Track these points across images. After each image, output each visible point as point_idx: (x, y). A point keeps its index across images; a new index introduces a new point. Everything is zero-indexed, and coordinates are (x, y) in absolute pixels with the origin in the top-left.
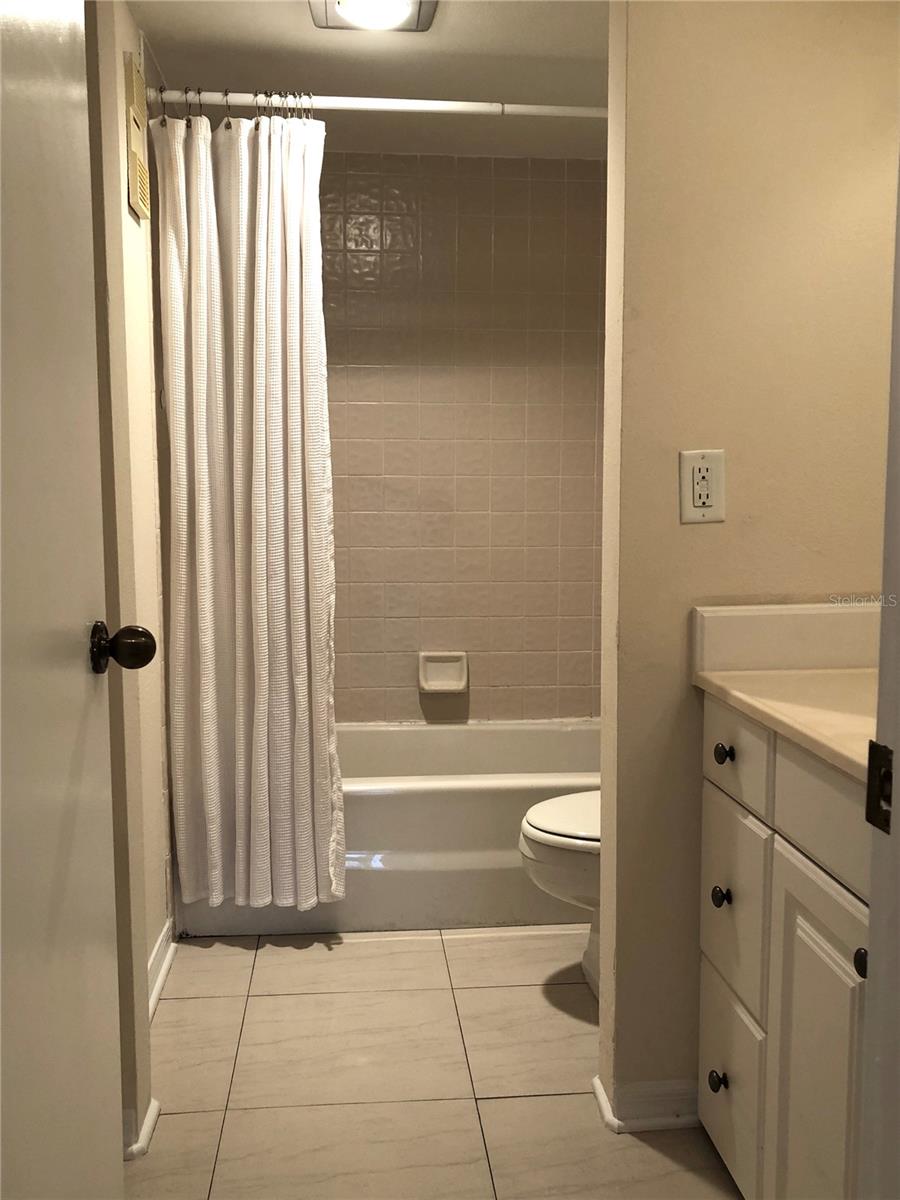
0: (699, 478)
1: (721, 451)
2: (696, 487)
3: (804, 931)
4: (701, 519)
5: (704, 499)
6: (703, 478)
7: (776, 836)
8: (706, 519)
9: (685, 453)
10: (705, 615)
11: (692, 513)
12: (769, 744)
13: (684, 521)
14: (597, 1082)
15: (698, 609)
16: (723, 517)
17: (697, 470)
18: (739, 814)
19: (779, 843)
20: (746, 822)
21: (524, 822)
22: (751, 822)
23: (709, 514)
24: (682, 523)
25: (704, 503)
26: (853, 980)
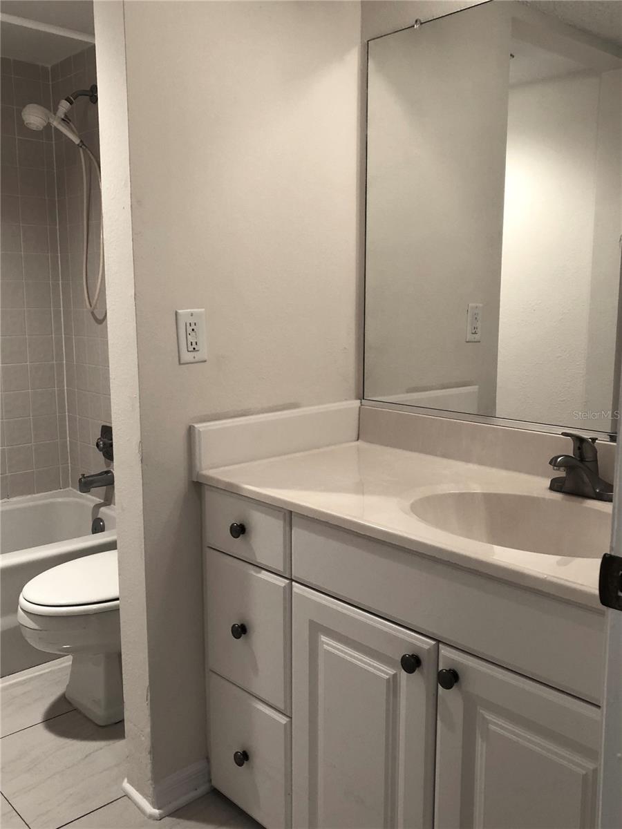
0: (189, 330)
1: (203, 310)
2: (189, 336)
3: (328, 644)
4: (192, 360)
5: (194, 346)
6: (193, 330)
7: (293, 583)
8: (197, 359)
9: (179, 311)
10: (201, 430)
11: (187, 357)
12: (285, 521)
13: (182, 362)
14: (126, 785)
15: (196, 426)
16: (206, 357)
17: (188, 325)
18: (252, 571)
19: (296, 587)
20: (259, 575)
21: (21, 599)
22: (264, 575)
23: (198, 356)
24: (180, 364)
25: (194, 349)
26: (387, 674)
